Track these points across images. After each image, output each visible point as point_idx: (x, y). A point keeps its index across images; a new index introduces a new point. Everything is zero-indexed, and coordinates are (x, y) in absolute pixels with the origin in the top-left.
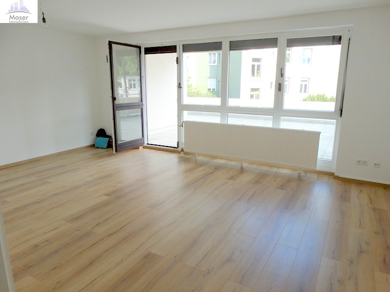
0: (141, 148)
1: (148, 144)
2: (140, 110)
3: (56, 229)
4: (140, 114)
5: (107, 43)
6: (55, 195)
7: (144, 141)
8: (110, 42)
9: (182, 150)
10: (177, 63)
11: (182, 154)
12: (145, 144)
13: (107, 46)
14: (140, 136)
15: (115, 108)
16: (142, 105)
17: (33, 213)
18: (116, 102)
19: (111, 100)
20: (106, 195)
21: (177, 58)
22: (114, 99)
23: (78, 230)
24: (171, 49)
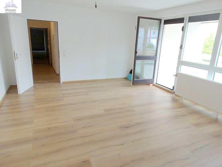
0: (151, 85)
1: (156, 83)
2: (154, 61)
3: (65, 122)
4: (154, 63)
5: (137, 17)
6: (84, 102)
7: (153, 80)
8: (139, 17)
9: (174, 93)
10: (183, 30)
11: (174, 95)
12: (155, 83)
13: (137, 20)
14: (152, 78)
15: (136, 58)
16: (156, 58)
17: (66, 109)
18: (137, 55)
19: (134, 53)
20: (105, 110)
21: (183, 27)
22: (136, 52)
23: (73, 127)
24: (180, 20)
